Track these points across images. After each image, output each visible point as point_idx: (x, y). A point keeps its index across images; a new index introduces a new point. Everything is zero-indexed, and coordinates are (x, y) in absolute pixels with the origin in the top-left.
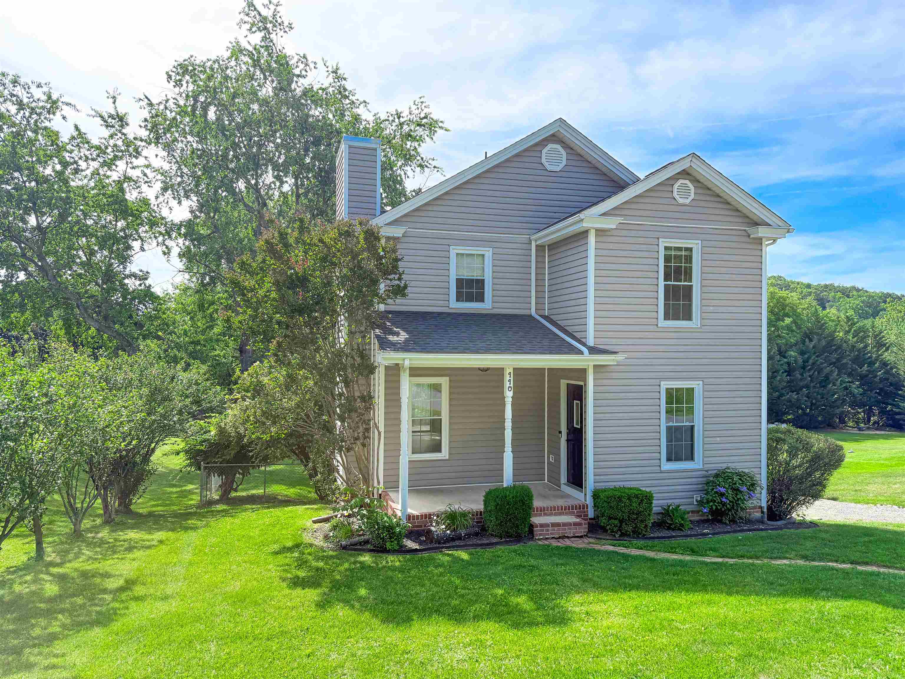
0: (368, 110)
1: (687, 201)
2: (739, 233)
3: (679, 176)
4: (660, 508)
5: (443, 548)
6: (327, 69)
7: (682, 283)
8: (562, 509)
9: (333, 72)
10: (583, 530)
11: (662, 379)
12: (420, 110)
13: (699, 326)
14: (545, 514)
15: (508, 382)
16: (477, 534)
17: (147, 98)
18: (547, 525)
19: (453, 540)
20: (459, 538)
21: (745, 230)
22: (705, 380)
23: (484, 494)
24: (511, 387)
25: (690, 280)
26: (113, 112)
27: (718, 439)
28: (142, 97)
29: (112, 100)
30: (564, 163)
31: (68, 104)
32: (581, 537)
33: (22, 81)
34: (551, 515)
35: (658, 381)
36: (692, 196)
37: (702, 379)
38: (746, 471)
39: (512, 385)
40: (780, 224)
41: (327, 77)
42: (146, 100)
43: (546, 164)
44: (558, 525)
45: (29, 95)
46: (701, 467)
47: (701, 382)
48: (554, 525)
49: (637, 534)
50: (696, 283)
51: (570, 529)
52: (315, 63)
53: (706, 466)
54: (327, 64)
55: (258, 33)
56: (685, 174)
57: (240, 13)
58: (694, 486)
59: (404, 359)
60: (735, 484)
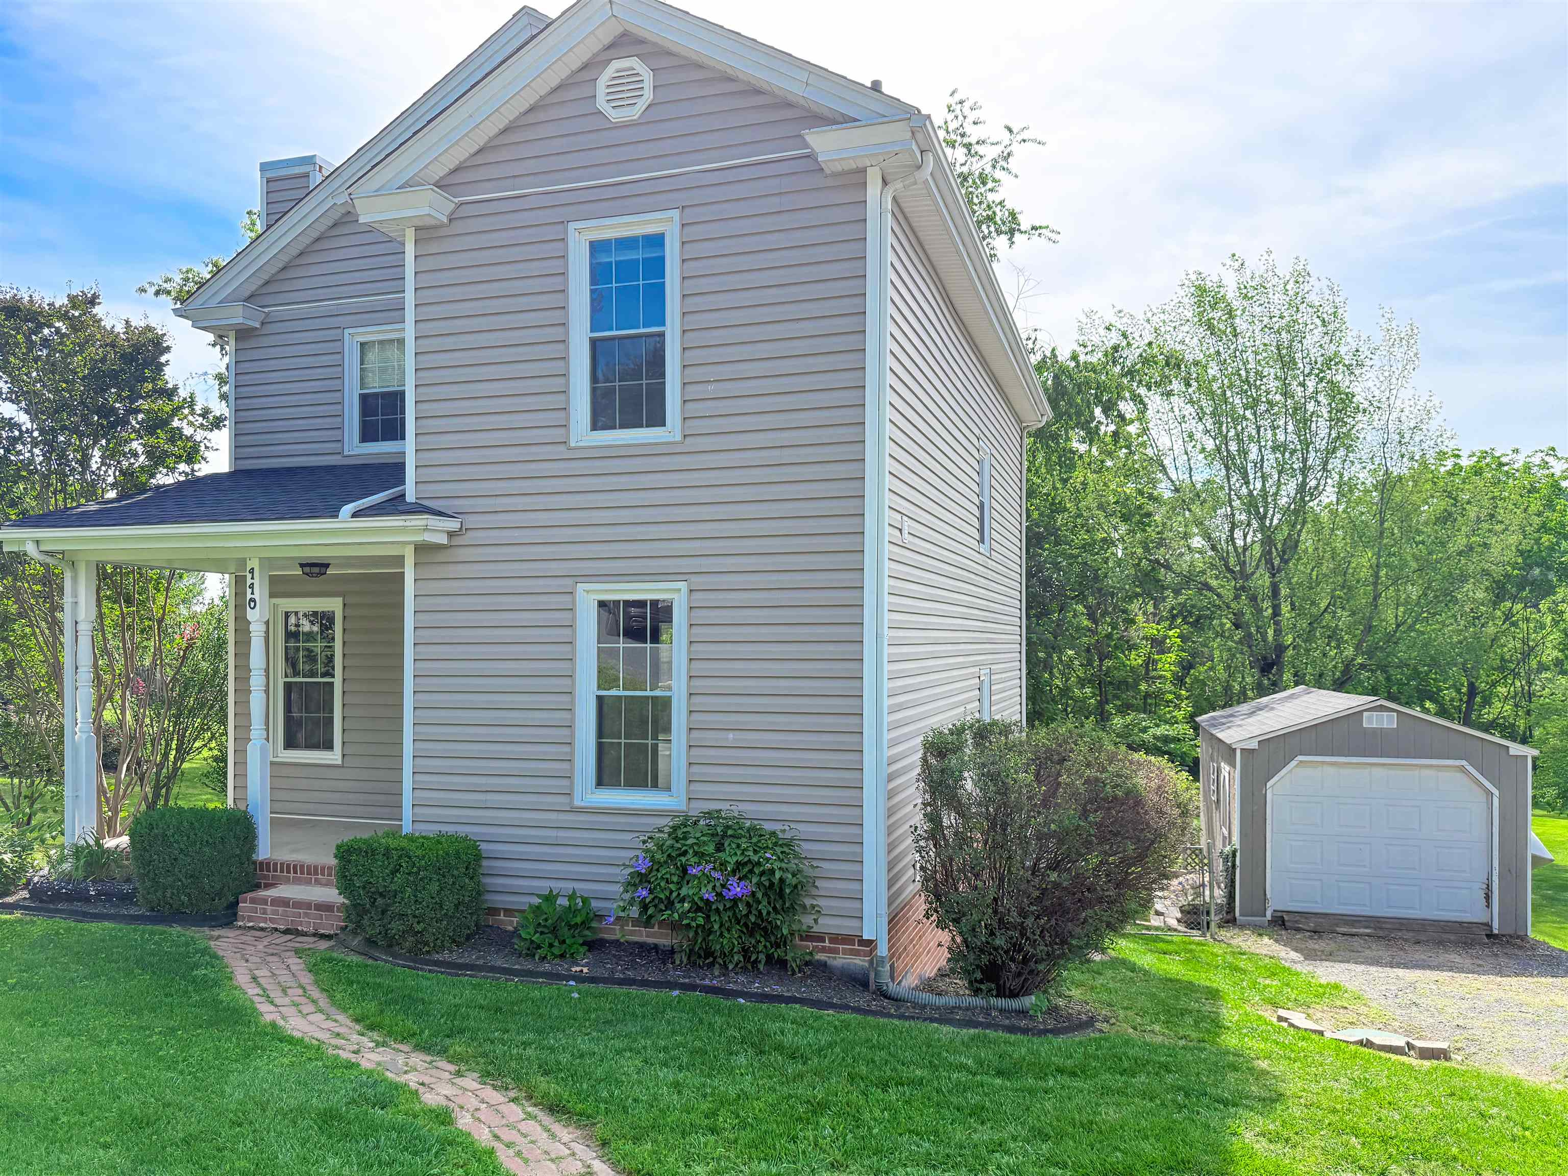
1: (633, 113)
7: (640, 330)
11: (578, 577)
12: (961, 118)
13: (678, 438)
18: (265, 901)
21: (808, 155)
22: (694, 579)
27: (731, 735)
35: (572, 581)
37: (686, 575)
38: (768, 827)
44: (286, 903)
46: (683, 807)
47: (686, 586)
48: (275, 902)
50: (672, 325)
53: (694, 804)
58: (632, 854)
59: (22, 541)
60: (685, 853)
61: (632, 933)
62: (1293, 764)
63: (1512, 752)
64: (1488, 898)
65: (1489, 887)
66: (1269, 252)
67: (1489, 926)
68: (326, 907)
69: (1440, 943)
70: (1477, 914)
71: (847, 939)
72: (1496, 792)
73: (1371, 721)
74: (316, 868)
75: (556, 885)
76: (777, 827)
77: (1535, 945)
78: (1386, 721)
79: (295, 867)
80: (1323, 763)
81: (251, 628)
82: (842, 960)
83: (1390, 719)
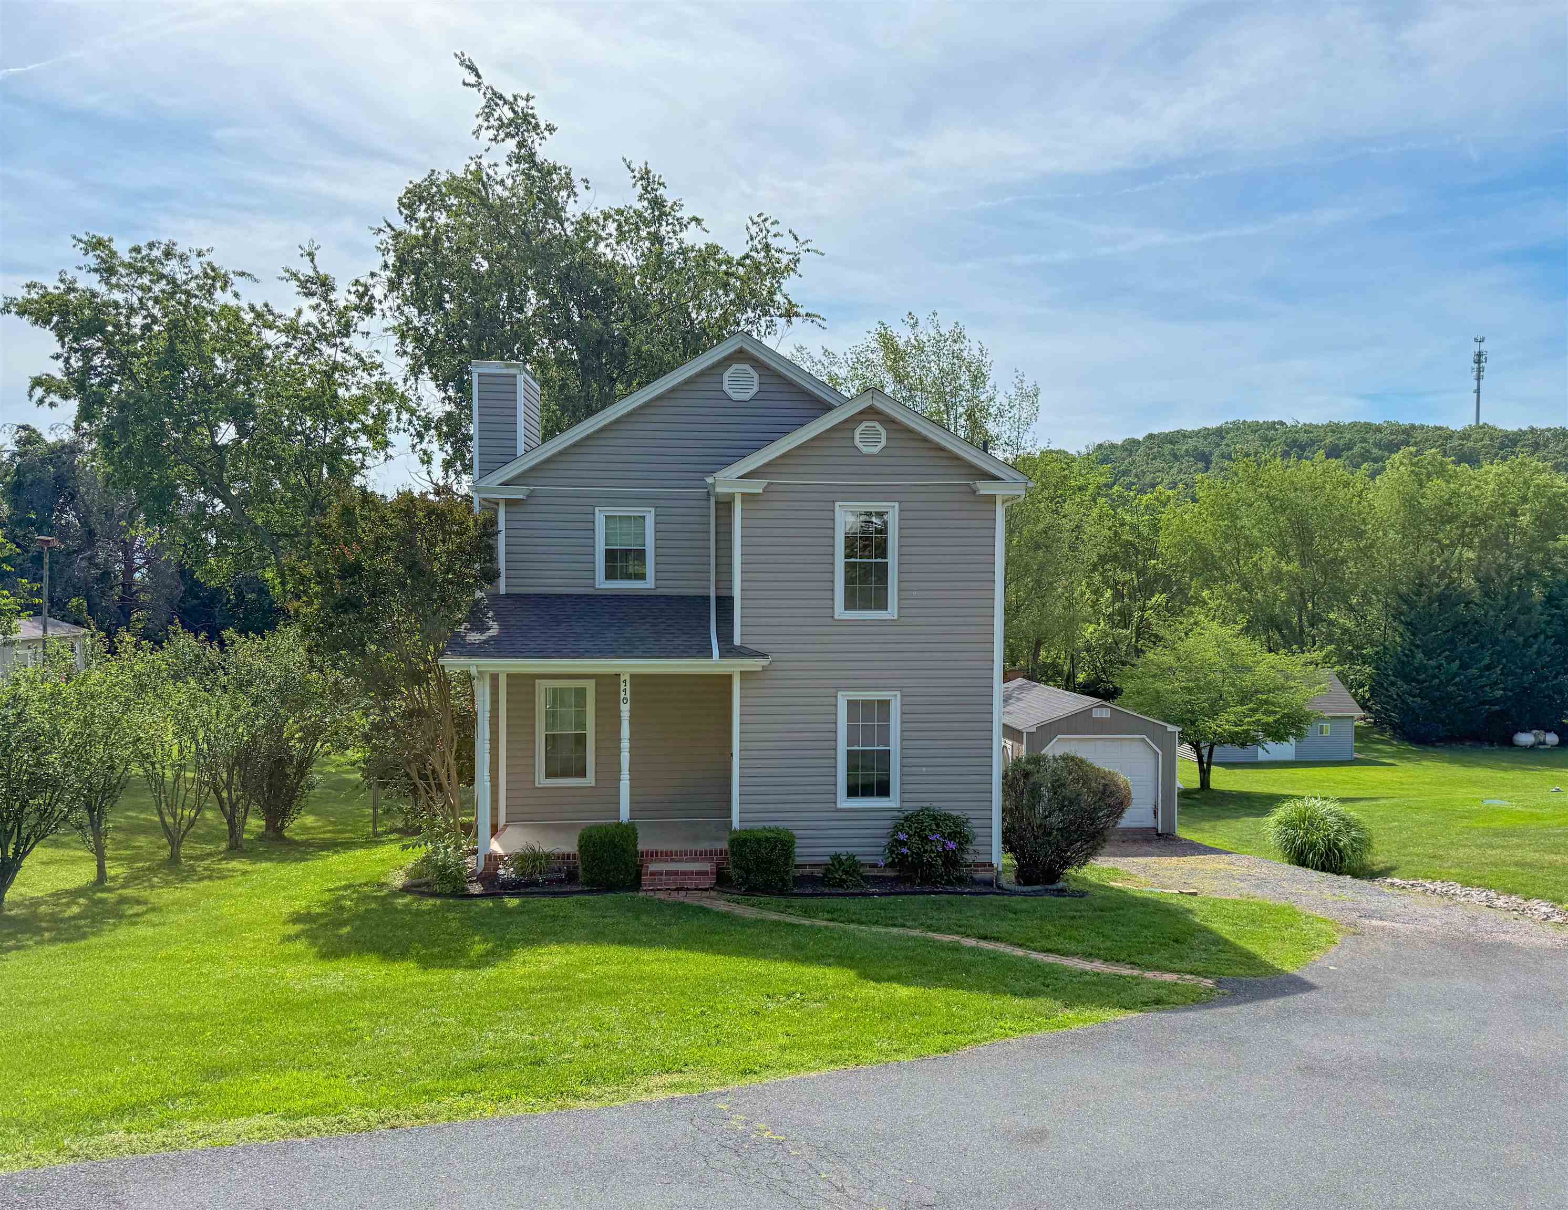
0: (704, 229)
1: (875, 450)
2: (963, 489)
3: (863, 417)
4: (828, 858)
5: (504, 894)
6: (632, 174)
7: (874, 560)
8: (696, 855)
9: (642, 178)
10: (708, 882)
11: (839, 688)
12: (764, 232)
13: (896, 617)
14: (672, 860)
15: (625, 690)
16: (561, 881)
17: (389, 226)
18: (661, 873)
19: (526, 885)
20: (535, 883)
21: (968, 485)
22: (905, 690)
23: (580, 832)
24: (626, 699)
25: (886, 558)
26: (312, 274)
27: (924, 769)
28: (383, 225)
29: (307, 259)
30: (756, 389)
31: (242, 274)
32: (706, 890)
33: (178, 250)
34: (680, 861)
35: (835, 690)
36: (884, 442)
37: (899, 688)
38: (954, 813)
39: (628, 696)
40: (1016, 476)
41: (635, 185)
42: (388, 230)
43: (730, 392)
44: (676, 873)
45: (187, 270)
46: (898, 805)
47: (898, 693)
48: (668, 873)
49: (768, 889)
50: (892, 559)
51: (691, 879)
52: (586, 181)
53: (905, 804)
54: (632, 166)
55: (508, 140)
56: (871, 413)
57: (477, 116)
58: (886, 831)
59: (469, 666)
60: (924, 830)
61: (869, 871)
62: (1055, 740)
63: (1169, 730)
64: (1155, 813)
65: (1156, 807)
66: (935, 314)
67: (1156, 829)
68: (704, 873)
69: (1135, 841)
70: (1149, 822)
71: (984, 865)
72: (1160, 753)
73: (1098, 714)
74: (671, 852)
75: (839, 850)
76: (958, 813)
77: (1180, 840)
78: (1105, 713)
79: (657, 853)
80: (1070, 739)
81: (622, 714)
82: (980, 875)
83: (1107, 712)
